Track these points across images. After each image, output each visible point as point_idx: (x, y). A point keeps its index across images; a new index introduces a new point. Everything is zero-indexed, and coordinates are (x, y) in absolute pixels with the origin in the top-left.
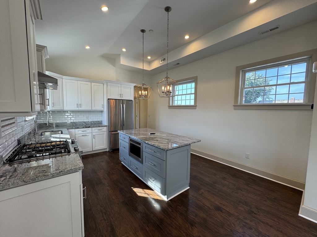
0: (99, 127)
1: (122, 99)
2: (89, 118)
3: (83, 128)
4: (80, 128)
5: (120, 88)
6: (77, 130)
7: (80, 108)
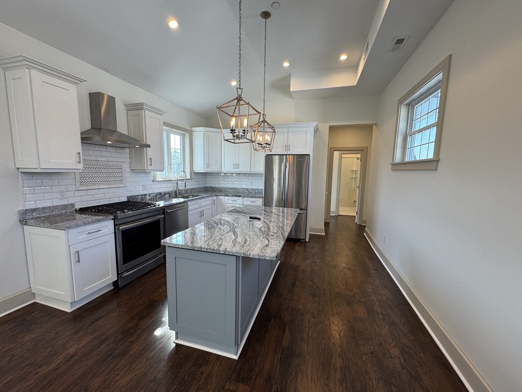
0: (252, 197)
1: (288, 154)
2: (254, 184)
3: (233, 196)
4: (229, 196)
5: (286, 135)
6: (227, 198)
7: (237, 170)
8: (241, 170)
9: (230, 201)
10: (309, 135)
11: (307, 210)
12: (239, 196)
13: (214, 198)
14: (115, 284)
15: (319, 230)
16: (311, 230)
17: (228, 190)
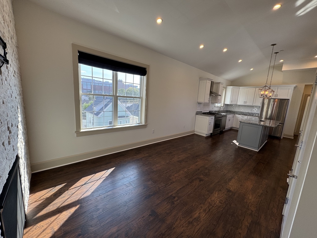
0: (253, 116)
1: (276, 98)
3: (243, 115)
6: (239, 115)
7: (246, 104)
8: (247, 104)
9: (241, 117)
10: (290, 90)
11: (284, 124)
12: (246, 115)
13: (233, 115)
14: (211, 134)
15: (290, 136)
16: (284, 135)
17: (238, 112)
